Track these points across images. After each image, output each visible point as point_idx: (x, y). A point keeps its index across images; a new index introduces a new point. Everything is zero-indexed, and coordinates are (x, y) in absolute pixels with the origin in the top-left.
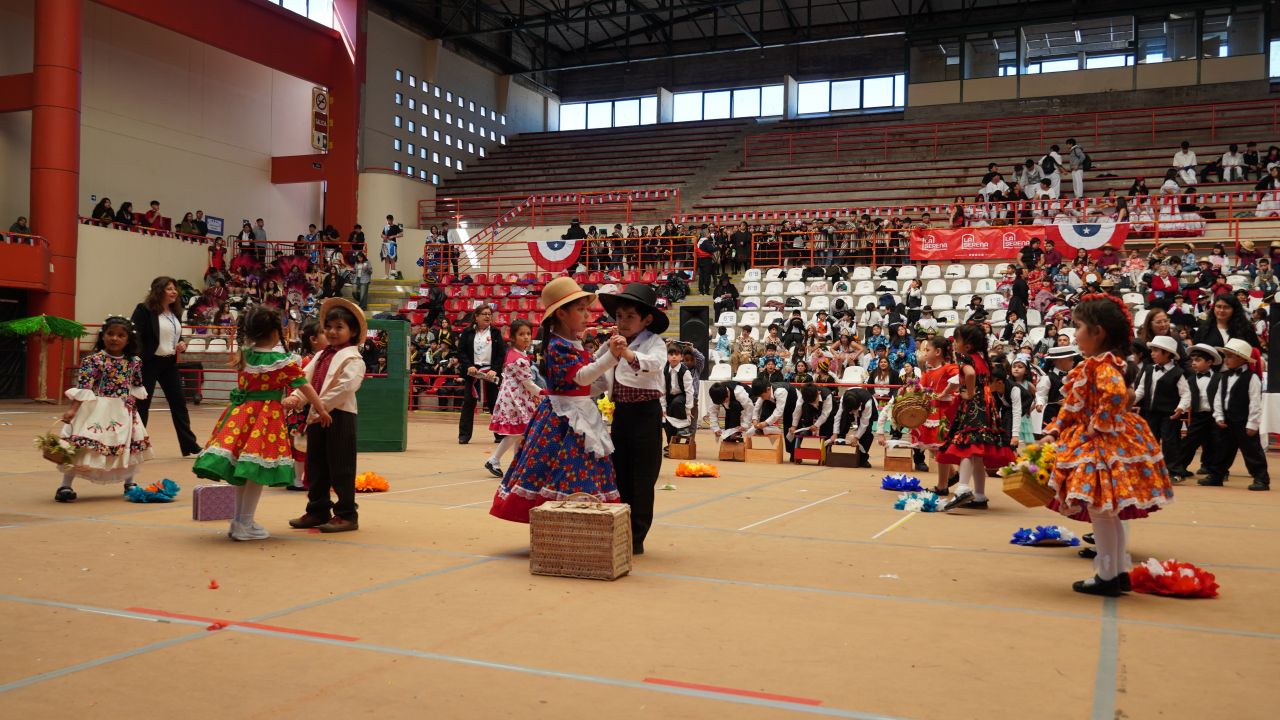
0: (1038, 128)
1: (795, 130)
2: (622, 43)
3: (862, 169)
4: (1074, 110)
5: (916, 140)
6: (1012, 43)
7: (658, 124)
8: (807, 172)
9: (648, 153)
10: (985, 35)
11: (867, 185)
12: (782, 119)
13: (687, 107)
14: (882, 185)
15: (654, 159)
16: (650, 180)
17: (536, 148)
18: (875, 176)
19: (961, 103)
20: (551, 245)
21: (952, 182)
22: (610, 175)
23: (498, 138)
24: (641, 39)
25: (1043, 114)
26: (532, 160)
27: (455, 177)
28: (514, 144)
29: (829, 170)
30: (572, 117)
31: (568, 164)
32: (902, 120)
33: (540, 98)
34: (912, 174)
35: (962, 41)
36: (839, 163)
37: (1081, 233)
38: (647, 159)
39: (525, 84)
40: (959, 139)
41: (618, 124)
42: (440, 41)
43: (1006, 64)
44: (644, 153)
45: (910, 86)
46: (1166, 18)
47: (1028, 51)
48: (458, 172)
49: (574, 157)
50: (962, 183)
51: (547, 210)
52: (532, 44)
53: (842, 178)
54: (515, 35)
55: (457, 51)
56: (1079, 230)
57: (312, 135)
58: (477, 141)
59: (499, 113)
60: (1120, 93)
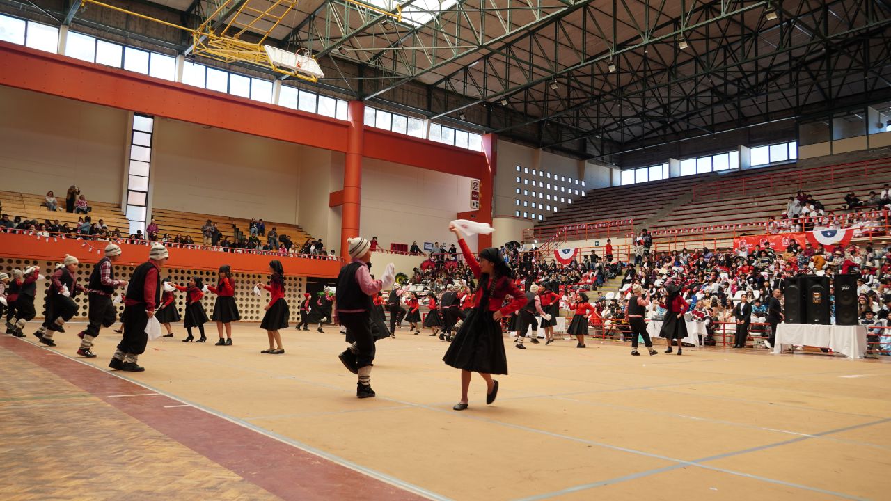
1: (733, 178)
3: (752, 200)
5: (794, 180)
7: (670, 178)
8: (723, 203)
10: (846, 113)
11: (748, 210)
12: (738, 170)
13: (688, 167)
14: (756, 209)
17: (600, 197)
18: (756, 204)
19: (832, 155)
20: (564, 251)
23: (580, 193)
24: (660, 133)
25: (885, 157)
26: (593, 204)
27: (551, 216)
28: (590, 195)
30: (627, 177)
31: (608, 205)
32: (794, 167)
33: (606, 169)
34: (777, 202)
35: (830, 118)
37: (826, 236)
39: (598, 163)
41: (651, 180)
42: (541, 149)
44: (648, 197)
45: (799, 148)
48: (555, 213)
49: (613, 201)
53: (737, 206)
54: (588, 140)
55: (552, 152)
56: (825, 234)
57: (471, 202)
58: (566, 196)
59: (580, 180)
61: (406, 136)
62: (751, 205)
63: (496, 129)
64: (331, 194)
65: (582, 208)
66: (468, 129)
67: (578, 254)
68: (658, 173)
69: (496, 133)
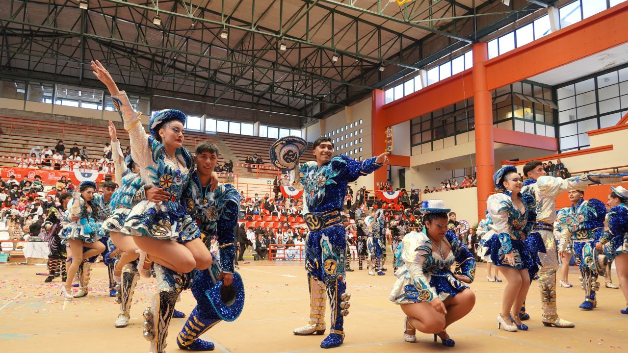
0: (61, 128)
4: (77, 123)
6: (51, 90)
19: (24, 111)
21: (21, 146)
25: (63, 123)
35: (27, 83)
37: (84, 176)
40: (23, 127)
43: (46, 97)
47: (57, 94)
50: (26, 148)
56: (83, 174)
60: (96, 120)
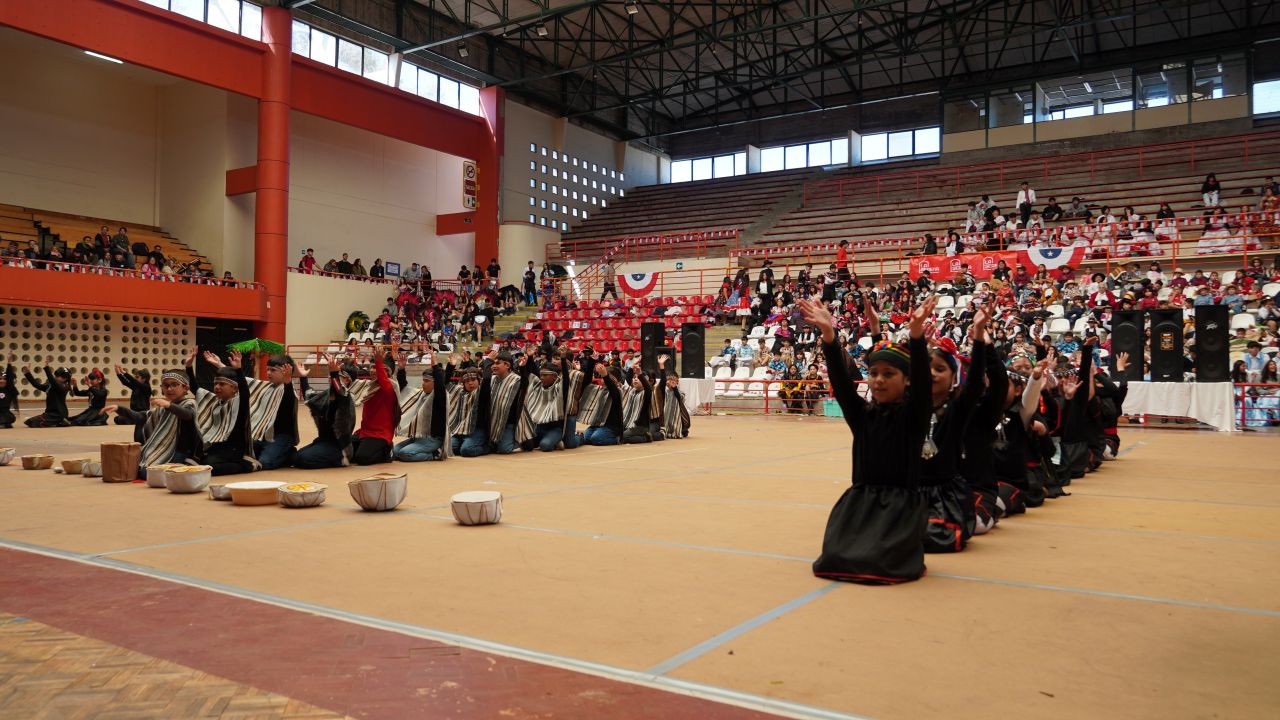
0: (1042, 167)
1: (851, 176)
2: (713, 111)
3: (895, 206)
4: (1083, 150)
5: (945, 181)
6: (1030, 95)
7: (748, 174)
8: (852, 210)
9: (732, 199)
10: (1007, 91)
11: (896, 221)
12: (846, 166)
13: (772, 159)
14: (908, 219)
15: (735, 204)
16: (728, 222)
17: (647, 198)
18: (904, 212)
19: (987, 148)
20: (635, 277)
22: (698, 218)
23: (617, 192)
24: (734, 106)
26: (642, 208)
27: (581, 224)
28: (631, 195)
29: (869, 209)
30: (680, 171)
31: (668, 210)
32: (938, 164)
33: (652, 158)
34: (934, 210)
35: (987, 96)
36: (880, 202)
37: (1046, 256)
38: (730, 204)
39: (641, 147)
40: (981, 179)
41: (716, 176)
42: (566, 119)
43: (1027, 113)
44: (729, 199)
45: (944, 136)
46: (1161, 69)
48: (584, 220)
49: (674, 205)
51: (644, 248)
52: (643, 115)
53: (877, 215)
54: (630, 110)
55: (581, 125)
56: (1044, 253)
57: (464, 198)
58: (599, 195)
59: (618, 172)
60: (1121, 134)
61: (361, 78)
62: (897, 213)
63: (506, 81)
64: (229, 173)
65: (628, 215)
66: (459, 77)
67: (659, 281)
68: (729, 166)
69: (503, 87)
